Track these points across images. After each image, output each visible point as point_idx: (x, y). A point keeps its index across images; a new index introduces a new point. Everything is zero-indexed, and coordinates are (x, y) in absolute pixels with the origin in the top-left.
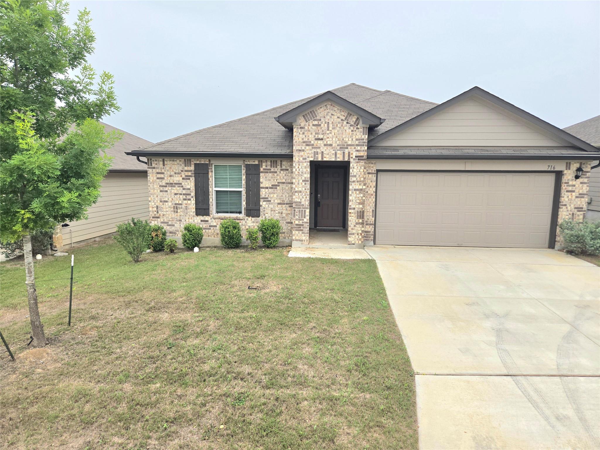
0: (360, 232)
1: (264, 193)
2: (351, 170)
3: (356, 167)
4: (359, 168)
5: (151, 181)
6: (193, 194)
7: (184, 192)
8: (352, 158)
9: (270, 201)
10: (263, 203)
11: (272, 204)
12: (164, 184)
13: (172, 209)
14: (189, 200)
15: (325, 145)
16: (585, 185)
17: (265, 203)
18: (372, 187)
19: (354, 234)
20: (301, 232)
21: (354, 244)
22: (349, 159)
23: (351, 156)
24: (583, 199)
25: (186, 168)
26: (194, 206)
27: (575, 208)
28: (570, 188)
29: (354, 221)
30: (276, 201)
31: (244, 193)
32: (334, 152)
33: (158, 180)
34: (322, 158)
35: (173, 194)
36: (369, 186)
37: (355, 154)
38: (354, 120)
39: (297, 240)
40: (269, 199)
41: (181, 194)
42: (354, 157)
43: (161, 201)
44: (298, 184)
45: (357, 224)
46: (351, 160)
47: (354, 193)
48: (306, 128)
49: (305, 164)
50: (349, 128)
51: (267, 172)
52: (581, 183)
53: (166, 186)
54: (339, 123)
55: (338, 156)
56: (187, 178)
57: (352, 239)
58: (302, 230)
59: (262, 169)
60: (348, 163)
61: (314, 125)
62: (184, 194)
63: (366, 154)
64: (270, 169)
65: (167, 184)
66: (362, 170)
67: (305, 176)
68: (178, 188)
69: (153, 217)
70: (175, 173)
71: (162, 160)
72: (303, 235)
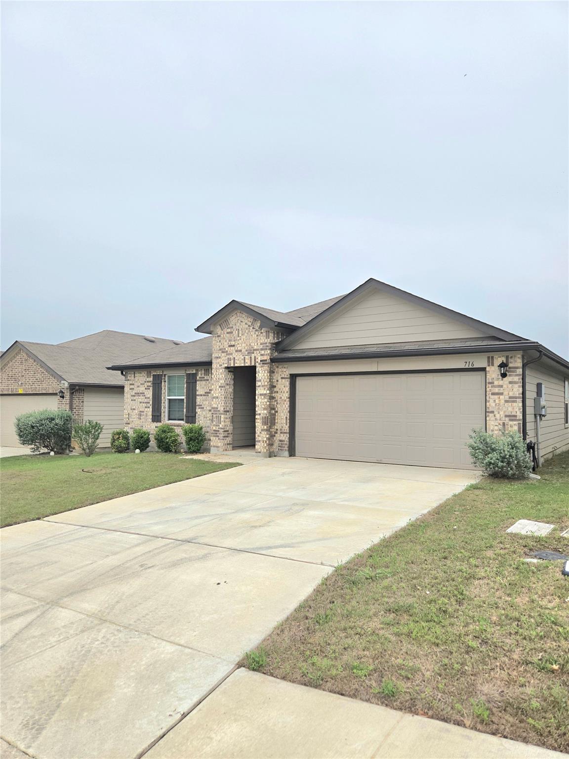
1: (199, 400)
2: (257, 375)
3: (261, 372)
4: (263, 372)
5: (126, 391)
6: (151, 402)
7: (146, 400)
8: (257, 362)
9: (203, 408)
10: (198, 410)
11: (204, 411)
12: (134, 394)
13: (138, 416)
14: (149, 407)
15: (236, 351)
16: (516, 385)
17: (199, 410)
18: (285, 392)
19: (259, 441)
20: (217, 438)
21: (260, 452)
22: (255, 364)
23: (257, 360)
24: (515, 404)
25: (148, 379)
26: (151, 414)
27: (506, 416)
28: (496, 390)
29: (260, 427)
31: (185, 401)
32: (243, 357)
33: (130, 391)
34: (234, 364)
35: (139, 403)
36: (283, 392)
37: (259, 358)
38: (259, 325)
39: (214, 446)
40: (203, 406)
41: (143, 403)
42: (259, 362)
43: (131, 409)
44: (216, 390)
45: (262, 430)
46: (257, 364)
47: (260, 398)
48: (222, 336)
49: (221, 370)
50: (255, 333)
51: (201, 380)
52: (510, 383)
53: (134, 396)
54: (247, 329)
55: (246, 361)
56: (148, 388)
57: (259, 447)
58: (218, 436)
59: (198, 378)
60: (255, 367)
61: (228, 333)
62: (146, 403)
63: (269, 358)
64: (204, 378)
65: (135, 393)
66: (266, 375)
67: (221, 381)
68: (142, 397)
69: (126, 424)
70: (141, 384)
71: (133, 373)
72: (219, 441)
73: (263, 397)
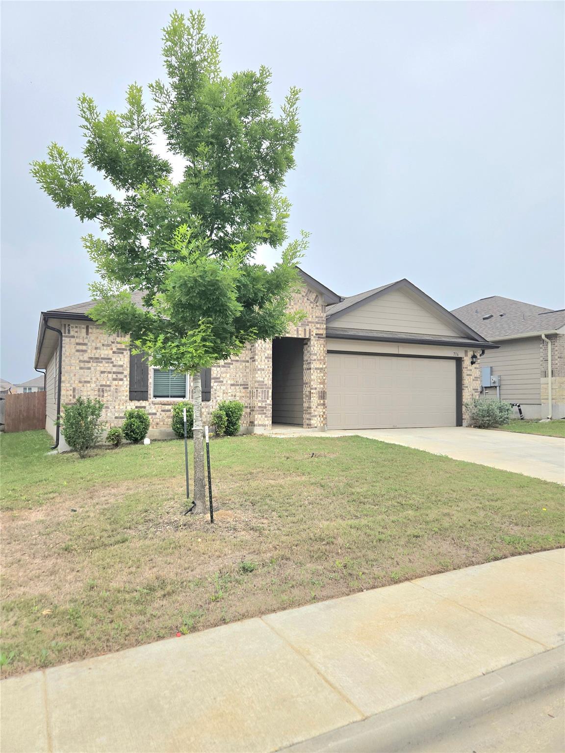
0: (322, 413)
1: (216, 372)
2: (312, 348)
3: (316, 345)
4: (319, 345)
5: (68, 354)
6: (127, 372)
7: (115, 369)
8: (312, 335)
9: (222, 382)
10: (214, 385)
11: (224, 385)
12: (86, 359)
13: (96, 393)
14: (121, 380)
16: (478, 370)
17: (216, 384)
19: (316, 416)
20: (264, 416)
21: (316, 427)
22: (310, 336)
23: (312, 333)
24: (477, 382)
25: (119, 339)
26: (128, 389)
27: (474, 389)
28: (469, 373)
29: (316, 402)
30: (229, 382)
32: (295, 328)
33: (78, 353)
35: (98, 372)
37: (315, 332)
38: (314, 297)
39: (259, 425)
40: (221, 379)
41: (110, 373)
42: (314, 335)
43: (80, 382)
44: (261, 361)
45: (319, 405)
46: (312, 338)
47: (316, 372)
50: (310, 305)
52: (475, 368)
53: (89, 362)
54: (300, 299)
55: (300, 332)
56: (120, 351)
57: (315, 422)
58: (265, 413)
60: (309, 339)
62: (114, 373)
63: (325, 332)
65: (91, 358)
66: (322, 349)
67: (268, 353)
68: (107, 365)
70: (103, 345)
71: (85, 327)
72: (266, 419)
73: (318, 371)
